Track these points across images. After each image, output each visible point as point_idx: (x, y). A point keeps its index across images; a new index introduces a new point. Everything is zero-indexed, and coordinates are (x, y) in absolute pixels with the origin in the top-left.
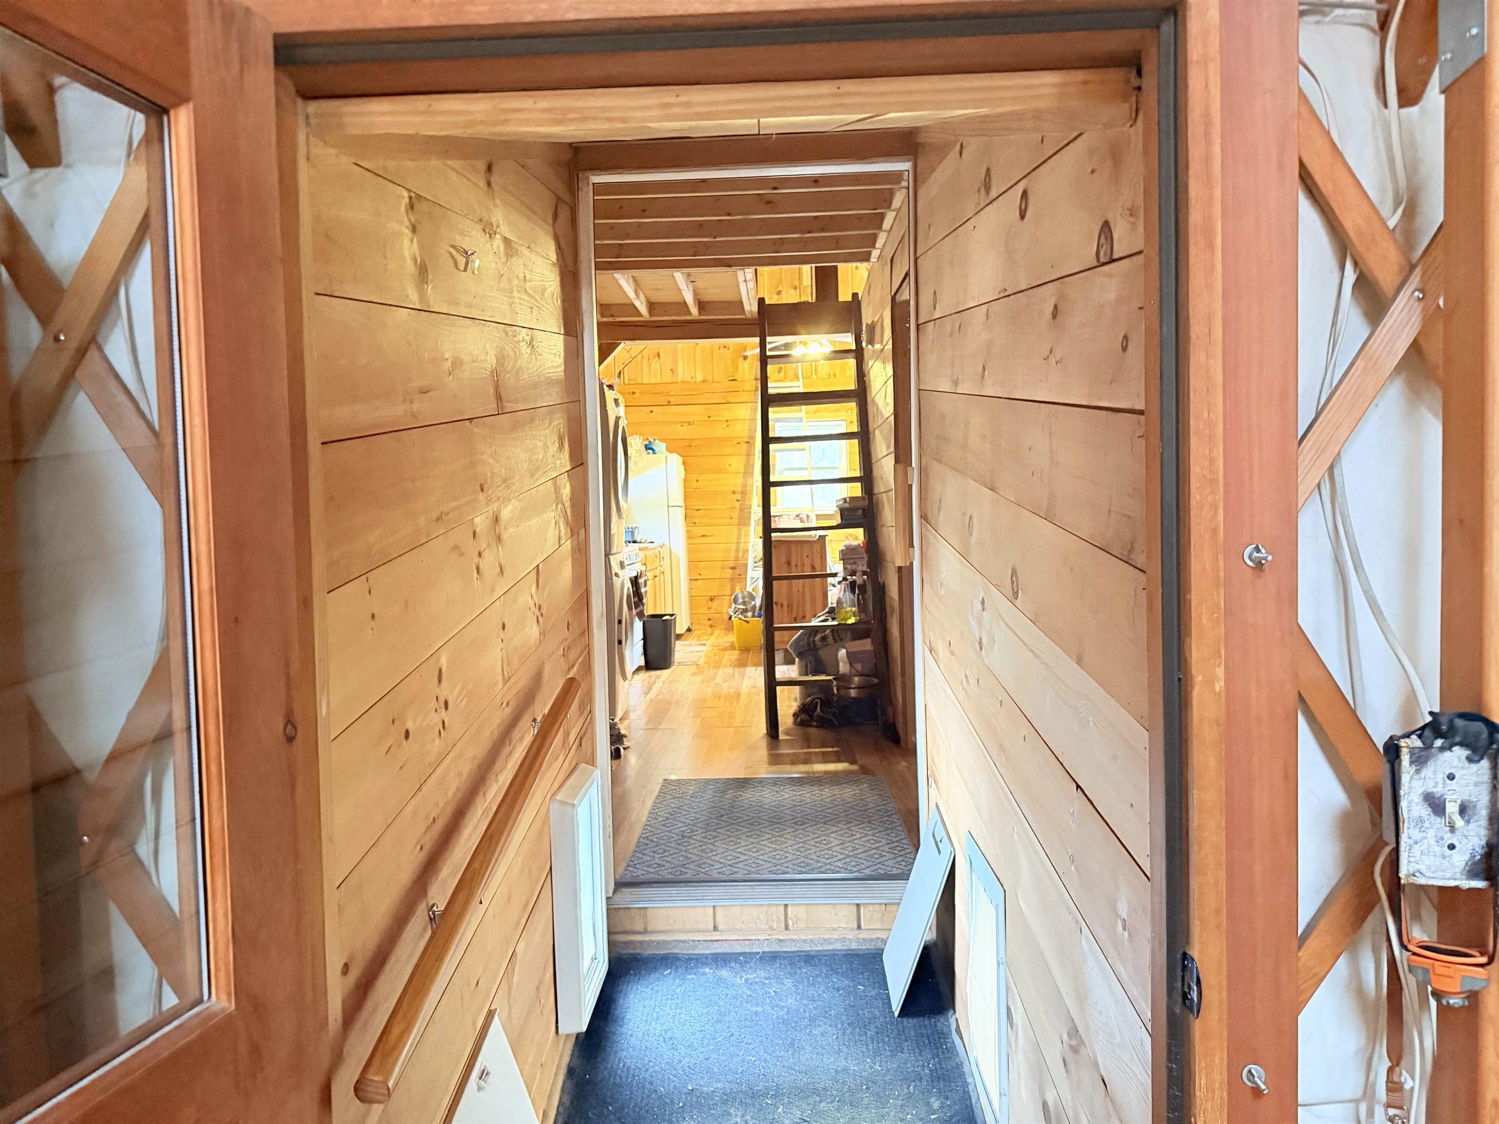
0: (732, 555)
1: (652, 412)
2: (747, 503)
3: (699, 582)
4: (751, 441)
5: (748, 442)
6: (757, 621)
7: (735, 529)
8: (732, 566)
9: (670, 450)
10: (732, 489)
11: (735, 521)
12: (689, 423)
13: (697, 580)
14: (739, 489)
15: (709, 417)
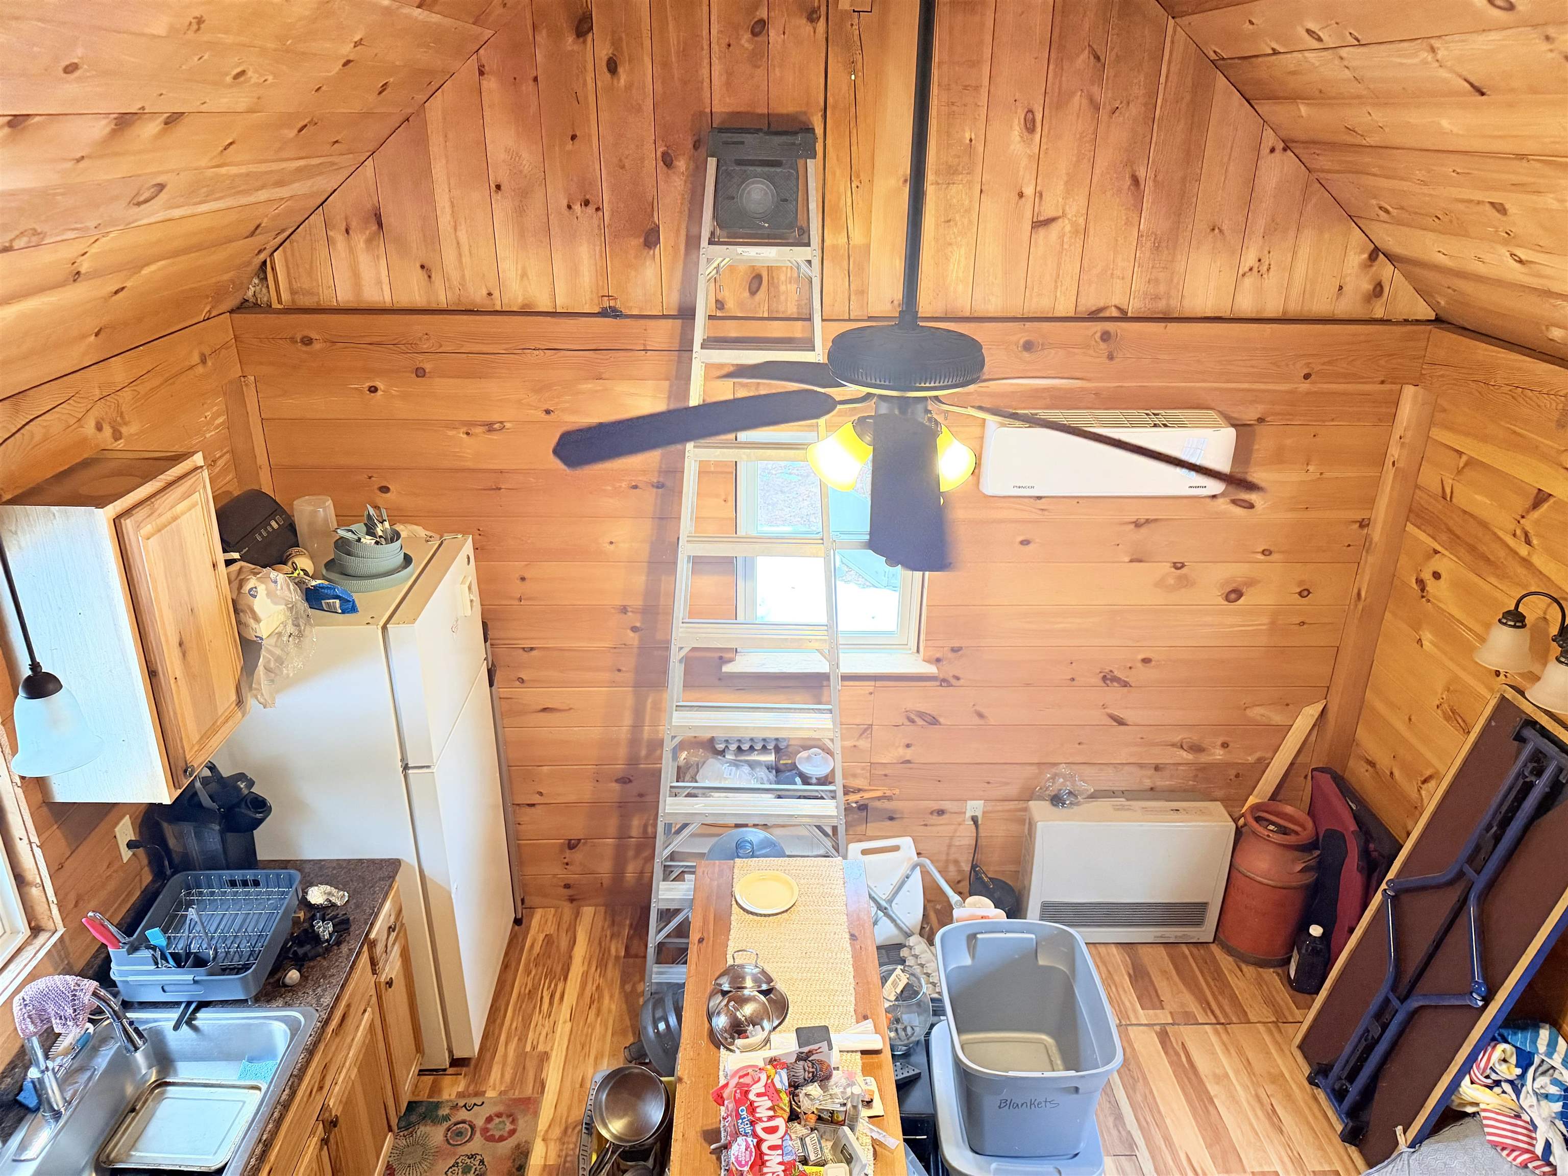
0: (622, 752)
2: (659, 636)
3: (539, 811)
4: (668, 483)
5: (660, 485)
7: (627, 696)
8: (620, 775)
10: (619, 602)
11: (629, 677)
12: (490, 427)
13: (533, 805)
14: (636, 604)
15: (548, 412)
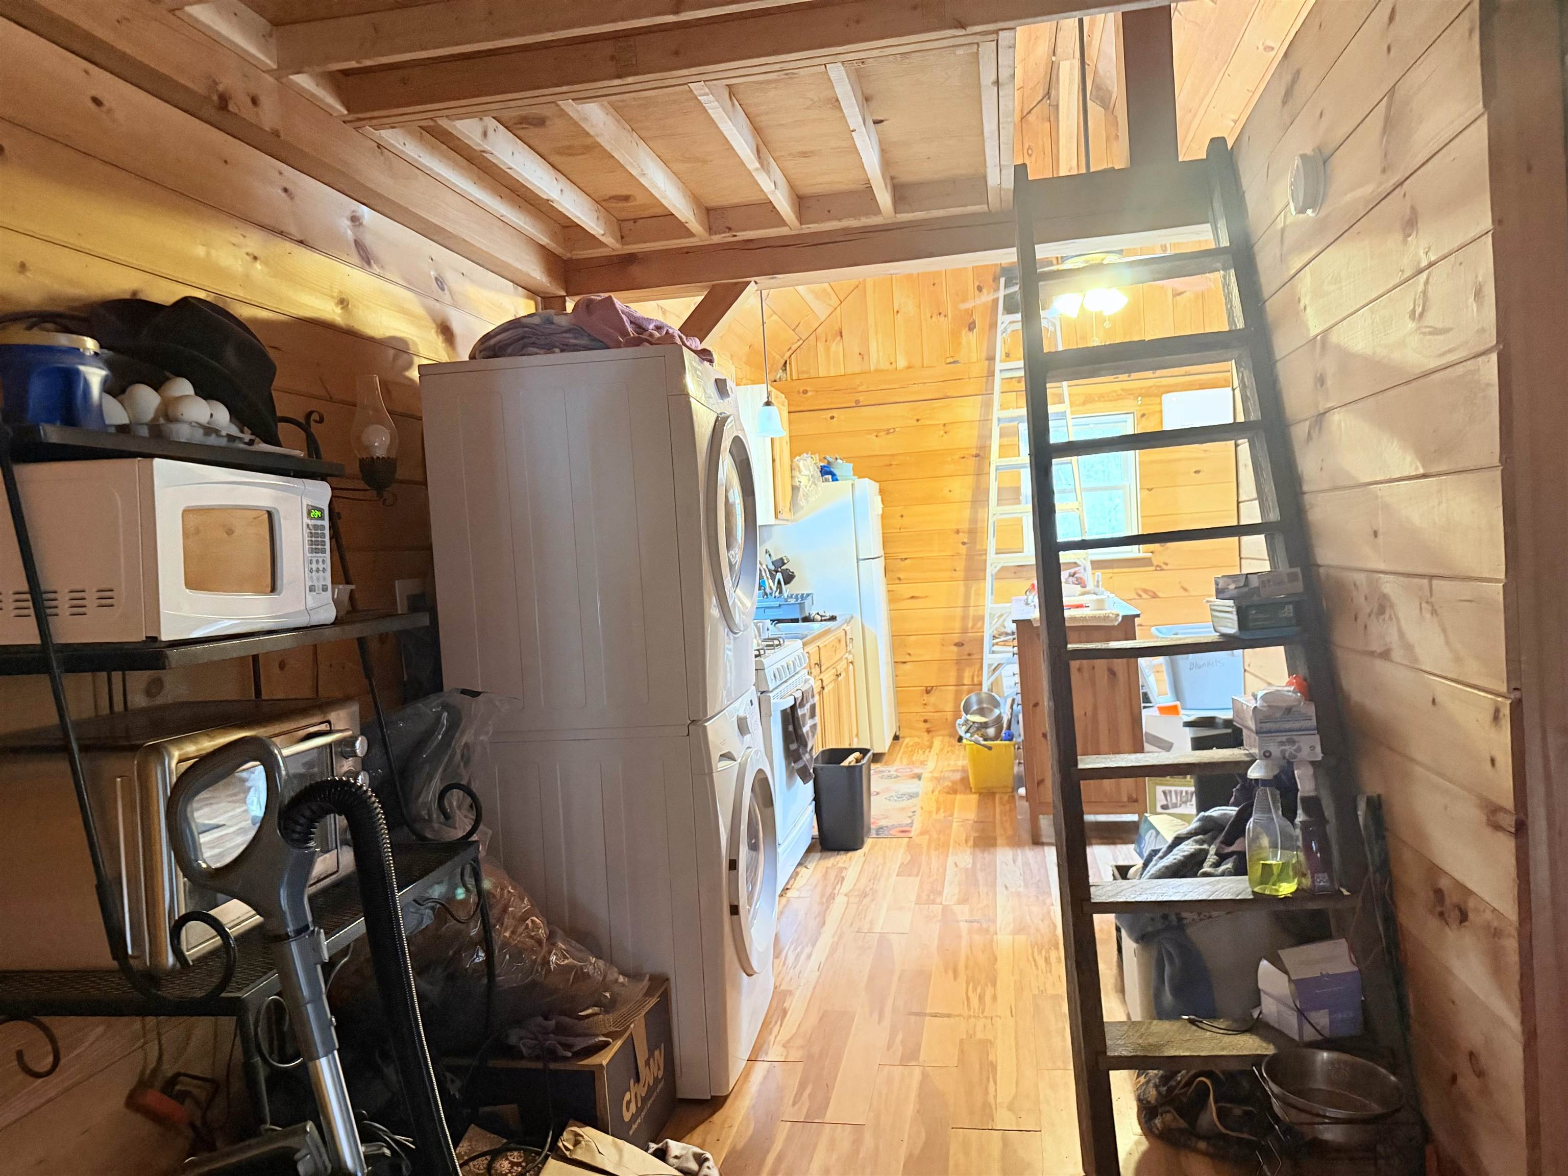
0: (957, 625)
1: (832, 418)
2: (978, 547)
3: (908, 667)
4: (981, 454)
5: (977, 456)
6: (1005, 745)
7: (961, 586)
8: (957, 641)
9: (859, 473)
10: (955, 527)
11: (960, 574)
12: (888, 432)
13: (905, 663)
14: (965, 526)
15: (918, 420)
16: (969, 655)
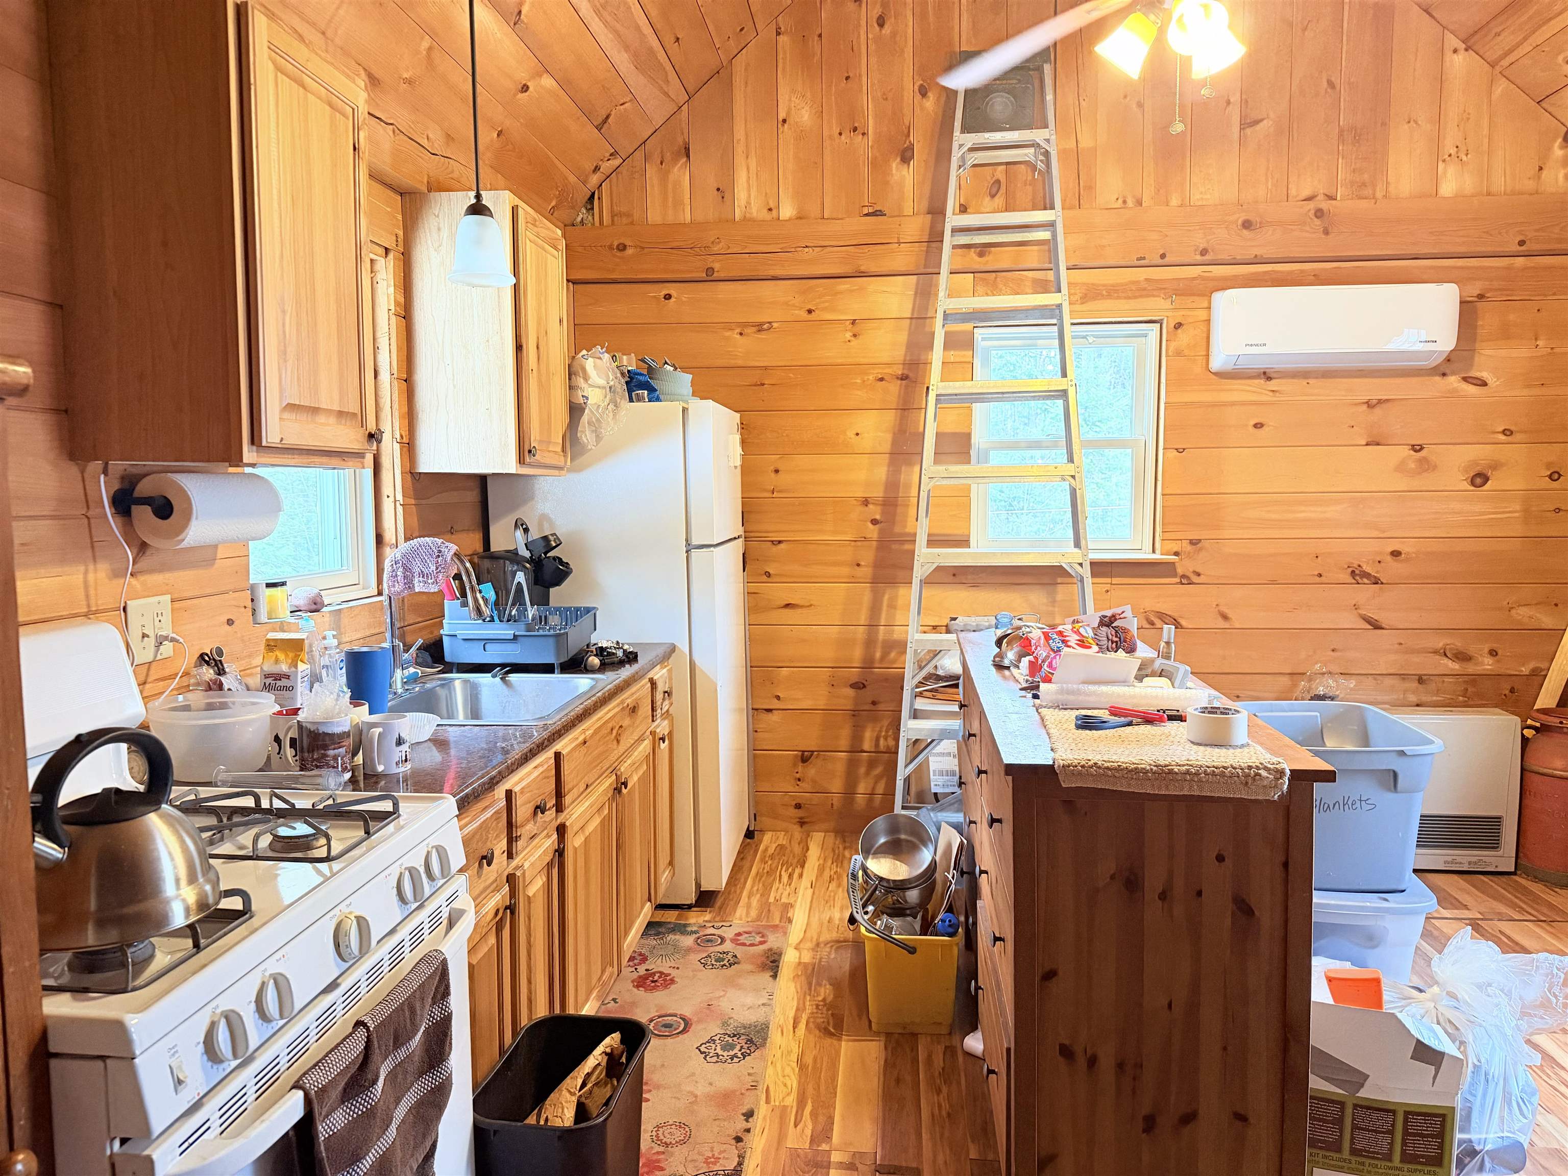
0: (858, 654)
1: (668, 297)
2: (897, 529)
3: (775, 717)
4: (911, 375)
5: (904, 378)
6: (943, 945)
7: (865, 593)
8: (854, 679)
9: (700, 392)
10: (861, 494)
12: (760, 327)
13: (769, 710)
14: (878, 493)
15: (810, 311)
16: (874, 703)
